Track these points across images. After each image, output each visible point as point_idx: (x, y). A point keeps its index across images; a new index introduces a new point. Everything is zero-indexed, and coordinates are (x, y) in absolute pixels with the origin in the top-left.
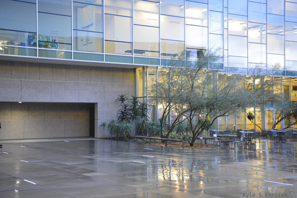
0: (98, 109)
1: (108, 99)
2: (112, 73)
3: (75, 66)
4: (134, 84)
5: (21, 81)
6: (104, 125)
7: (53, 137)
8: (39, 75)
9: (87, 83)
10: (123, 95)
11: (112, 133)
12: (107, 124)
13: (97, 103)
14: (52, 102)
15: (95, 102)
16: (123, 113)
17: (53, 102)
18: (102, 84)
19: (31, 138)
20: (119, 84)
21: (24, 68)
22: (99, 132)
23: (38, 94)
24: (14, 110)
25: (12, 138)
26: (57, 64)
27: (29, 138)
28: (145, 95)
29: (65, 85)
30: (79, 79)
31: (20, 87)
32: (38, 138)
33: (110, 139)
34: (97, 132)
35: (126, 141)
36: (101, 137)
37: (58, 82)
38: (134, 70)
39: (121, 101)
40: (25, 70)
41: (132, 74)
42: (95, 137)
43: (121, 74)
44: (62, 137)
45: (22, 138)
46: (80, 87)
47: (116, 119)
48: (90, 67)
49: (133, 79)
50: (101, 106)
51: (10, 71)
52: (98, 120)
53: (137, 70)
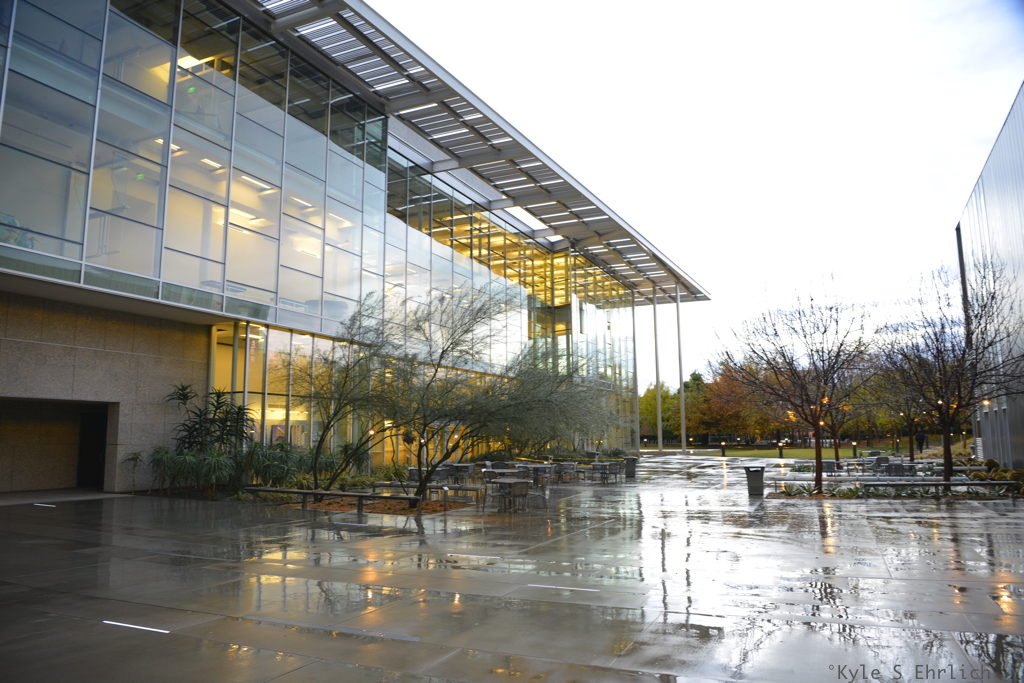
0: (121, 419)
1: (145, 395)
2: (158, 332)
3: (70, 304)
4: (205, 361)
6: (134, 458)
9: (95, 351)
10: (185, 384)
11: (164, 479)
12: (144, 456)
13: (116, 405)
15: (113, 400)
16: (190, 430)
18: (133, 356)
20: (172, 358)
22: (118, 477)
26: (21, 295)
28: (239, 388)
29: (39, 352)
30: (77, 338)
33: (156, 493)
34: (112, 477)
37: (19, 342)
38: (208, 330)
39: (181, 399)
41: (203, 339)
42: (107, 486)
43: (178, 336)
46: (79, 359)
47: (172, 446)
49: (204, 349)
50: (126, 412)
52: (119, 447)
53: (214, 329)
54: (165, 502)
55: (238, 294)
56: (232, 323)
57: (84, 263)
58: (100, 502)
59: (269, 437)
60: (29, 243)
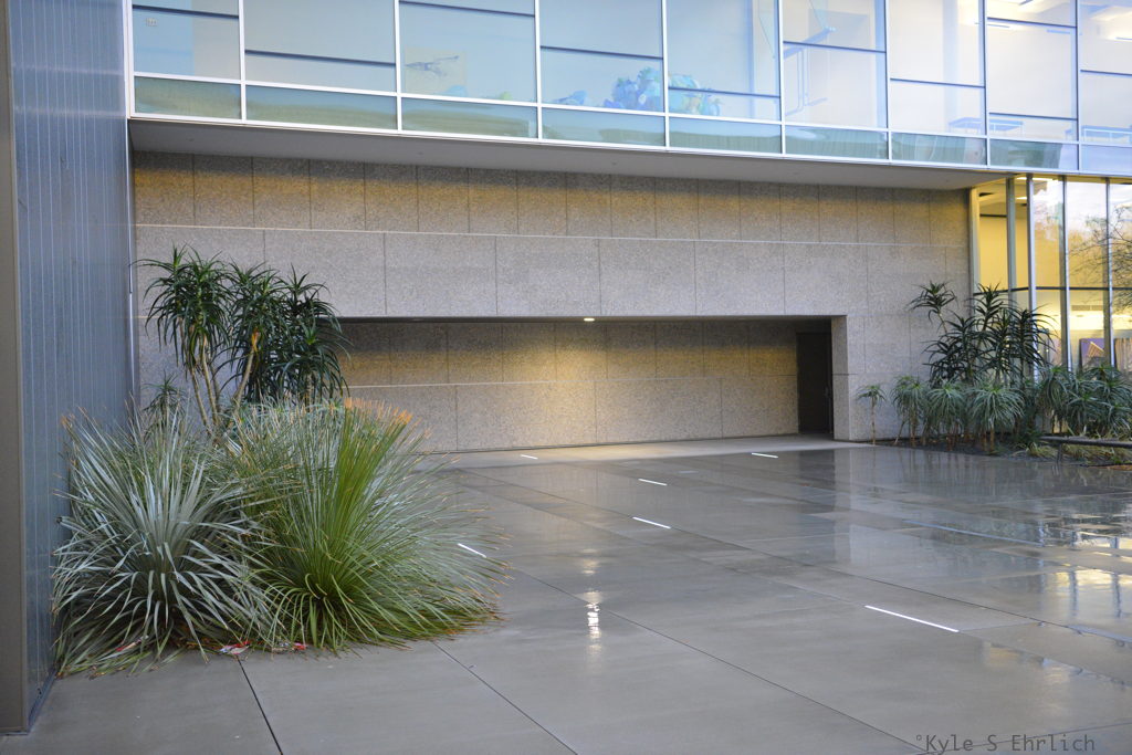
0: (849, 338)
1: (879, 302)
2: (891, 208)
3: (771, 184)
4: (964, 245)
5: (598, 244)
6: (873, 394)
7: (684, 437)
8: (653, 220)
9: (809, 246)
10: (936, 283)
11: (916, 423)
12: (887, 391)
13: (844, 317)
14: (699, 314)
15: (838, 312)
16: (949, 350)
17: (704, 314)
18: (858, 247)
19: (618, 440)
20: (914, 245)
21: (607, 197)
22: (851, 418)
23: (652, 289)
24: (564, 346)
25: (561, 443)
26: (711, 181)
27: (610, 440)
29: (740, 254)
30: (784, 231)
31: (595, 265)
32: (640, 440)
33: (905, 442)
34: (846, 419)
35: (996, 455)
36: (861, 438)
37: (715, 244)
38: (964, 195)
39: (932, 305)
40: (609, 202)
41: (958, 211)
42: (838, 432)
43: (920, 210)
44: (712, 436)
45: (590, 442)
46: (789, 258)
47: (924, 375)
48: (818, 186)
49: (961, 229)
50: (856, 328)
51: (563, 209)
52: (850, 377)
53: (974, 194)
54: (920, 455)
55: (1008, 132)
56: (1003, 181)
57: (783, 123)
58: (831, 452)
59: (1076, 359)
60: (713, 108)
